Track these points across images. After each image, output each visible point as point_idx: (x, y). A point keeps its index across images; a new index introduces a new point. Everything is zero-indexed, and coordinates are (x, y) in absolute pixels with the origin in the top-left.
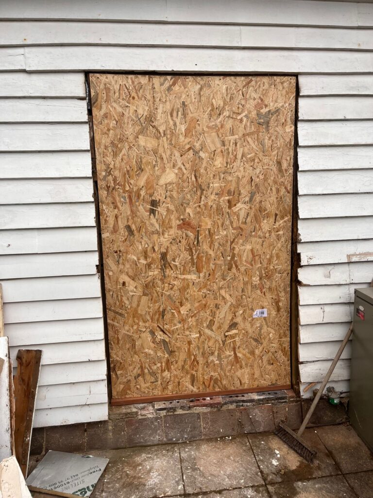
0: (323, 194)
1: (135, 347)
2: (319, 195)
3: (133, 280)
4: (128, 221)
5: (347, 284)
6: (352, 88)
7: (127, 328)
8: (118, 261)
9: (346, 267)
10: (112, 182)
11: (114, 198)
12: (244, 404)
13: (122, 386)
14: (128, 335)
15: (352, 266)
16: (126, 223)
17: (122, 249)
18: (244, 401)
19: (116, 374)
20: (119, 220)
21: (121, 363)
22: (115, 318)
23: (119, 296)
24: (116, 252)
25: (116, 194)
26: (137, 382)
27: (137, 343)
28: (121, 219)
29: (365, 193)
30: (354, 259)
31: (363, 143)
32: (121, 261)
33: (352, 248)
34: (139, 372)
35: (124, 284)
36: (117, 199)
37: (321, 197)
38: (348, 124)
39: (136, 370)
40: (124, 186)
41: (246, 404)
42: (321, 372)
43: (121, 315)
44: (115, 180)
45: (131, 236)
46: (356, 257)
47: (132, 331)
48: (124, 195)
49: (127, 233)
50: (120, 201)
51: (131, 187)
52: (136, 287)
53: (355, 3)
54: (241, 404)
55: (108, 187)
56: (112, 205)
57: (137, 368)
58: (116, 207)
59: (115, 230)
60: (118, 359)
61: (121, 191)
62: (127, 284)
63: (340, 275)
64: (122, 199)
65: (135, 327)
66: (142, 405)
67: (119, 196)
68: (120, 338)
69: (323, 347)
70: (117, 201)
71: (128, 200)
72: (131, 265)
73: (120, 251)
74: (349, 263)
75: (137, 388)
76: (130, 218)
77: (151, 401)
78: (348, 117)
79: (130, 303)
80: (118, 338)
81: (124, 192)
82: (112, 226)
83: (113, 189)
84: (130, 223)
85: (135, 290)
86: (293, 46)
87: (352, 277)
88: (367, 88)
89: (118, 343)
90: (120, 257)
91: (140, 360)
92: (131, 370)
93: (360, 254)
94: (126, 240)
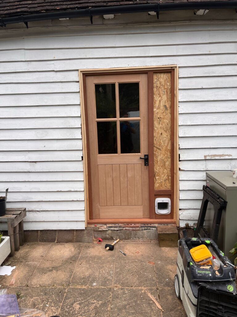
0: (192, 125)
1: (165, 165)
2: (189, 125)
3: (166, 132)
4: (165, 103)
5: (204, 171)
6: (206, 73)
7: (162, 156)
8: (159, 123)
9: (204, 162)
10: (159, 84)
11: (159, 92)
12: (151, 228)
13: (158, 184)
14: (162, 159)
15: (207, 161)
16: (164, 104)
17: (162, 117)
18: (150, 227)
19: (156, 179)
20: (161, 102)
21: (158, 173)
22: (156, 150)
23: (159, 140)
24: (159, 118)
25: (160, 90)
26: (165, 183)
27: (166, 164)
28: (162, 102)
29: (214, 125)
30: (208, 158)
31: (212, 100)
32: (161, 123)
33: (207, 152)
34: (167, 178)
35: (161, 134)
36: (161, 92)
37: (190, 126)
38: (204, 90)
39: (165, 177)
40: (165, 86)
41: (152, 228)
42: (191, 215)
43: (159, 149)
44: (160, 83)
45: (166, 110)
46: (209, 157)
47: (164, 157)
48: (164, 90)
49: (164, 109)
50: (162, 93)
51: (168, 86)
52: (167, 136)
53: (208, 31)
54: (149, 228)
55: (157, 87)
56: (158, 95)
57: (166, 176)
58: (160, 96)
59: (159, 108)
60: (157, 171)
61: (163, 88)
62: (163, 134)
63: (201, 166)
64: (163, 93)
65: (166, 155)
66: (101, 225)
67: (162, 91)
68: (158, 161)
69: (192, 202)
70: (161, 93)
71: (166, 93)
72: (165, 125)
73: (160, 118)
74: (206, 160)
75: (165, 186)
76: (166, 101)
77: (105, 224)
78: (204, 87)
79: (164, 143)
80: (157, 160)
81: (164, 89)
82: (157, 105)
83: (159, 88)
84: (166, 104)
85: (166, 137)
86: (175, 54)
87: (207, 167)
88: (213, 72)
89: (157, 163)
90: (160, 120)
91: (167, 172)
92: (163, 177)
93: (211, 156)
94: (163, 112)
